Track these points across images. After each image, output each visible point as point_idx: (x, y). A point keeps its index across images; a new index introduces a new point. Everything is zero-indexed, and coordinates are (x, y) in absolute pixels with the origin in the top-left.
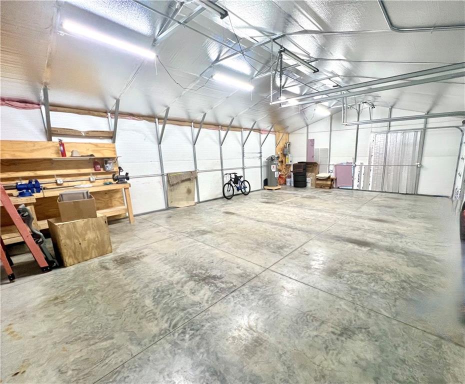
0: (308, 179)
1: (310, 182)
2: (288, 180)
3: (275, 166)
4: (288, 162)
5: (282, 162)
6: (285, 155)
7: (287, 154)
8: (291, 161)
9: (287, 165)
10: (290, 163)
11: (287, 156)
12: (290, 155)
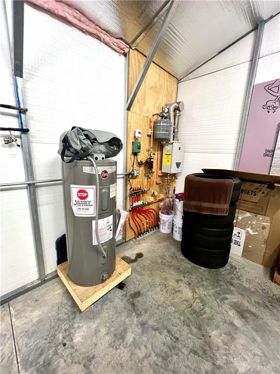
0: (236, 230)
1: (242, 241)
2: (164, 217)
3: (91, 191)
4: (169, 167)
5: (149, 164)
6: (160, 143)
7: (167, 141)
8: (178, 165)
9: (165, 175)
10: (174, 170)
11: (167, 148)
12: (176, 145)
